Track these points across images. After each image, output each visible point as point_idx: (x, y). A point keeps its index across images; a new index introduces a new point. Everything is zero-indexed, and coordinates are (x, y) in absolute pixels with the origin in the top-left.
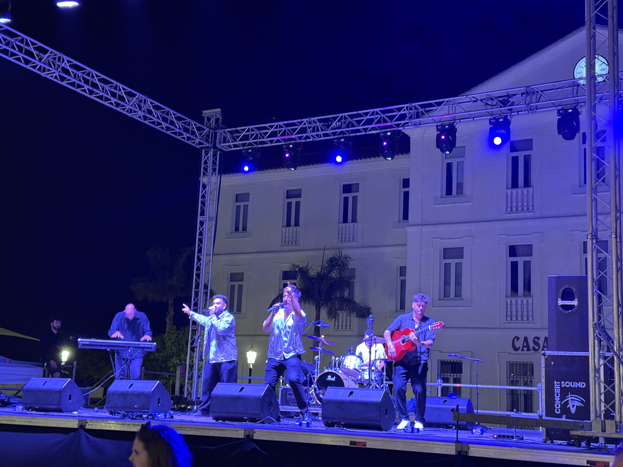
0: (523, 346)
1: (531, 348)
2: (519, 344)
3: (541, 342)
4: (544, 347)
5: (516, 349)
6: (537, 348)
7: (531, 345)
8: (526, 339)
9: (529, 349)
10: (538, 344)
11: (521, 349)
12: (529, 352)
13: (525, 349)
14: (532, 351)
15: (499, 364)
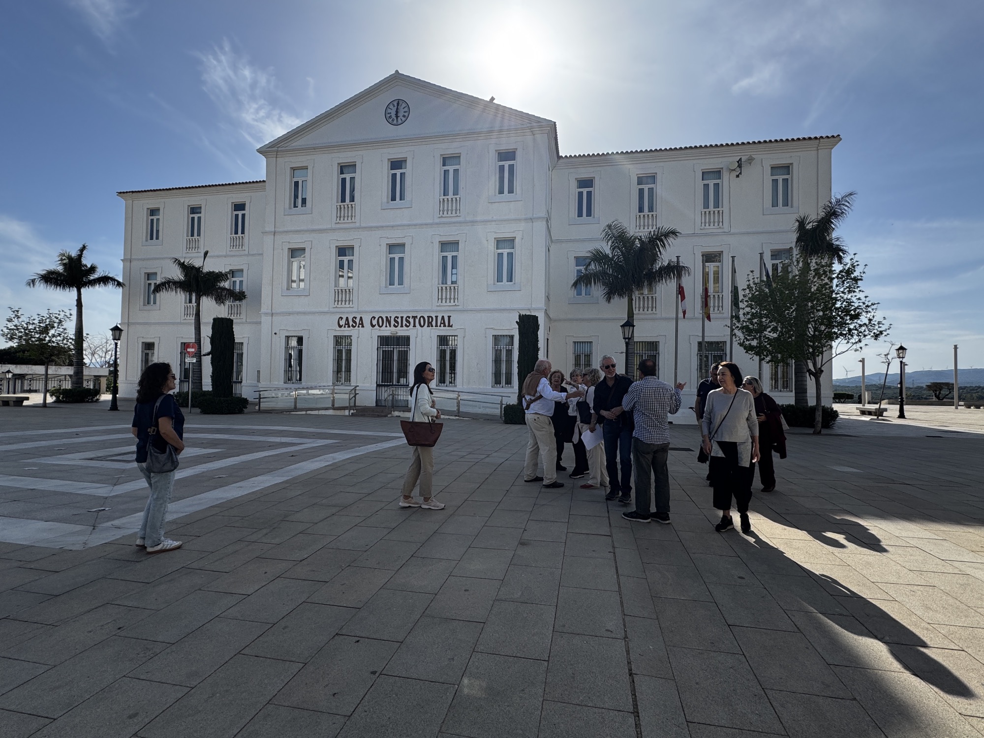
0: (345, 324)
1: (351, 325)
2: (342, 322)
3: (357, 321)
4: (359, 324)
5: (340, 326)
6: (354, 325)
7: (351, 323)
8: (347, 319)
9: (349, 327)
10: (355, 323)
11: (344, 326)
12: (349, 329)
13: (347, 326)
14: (351, 328)
15: (328, 338)
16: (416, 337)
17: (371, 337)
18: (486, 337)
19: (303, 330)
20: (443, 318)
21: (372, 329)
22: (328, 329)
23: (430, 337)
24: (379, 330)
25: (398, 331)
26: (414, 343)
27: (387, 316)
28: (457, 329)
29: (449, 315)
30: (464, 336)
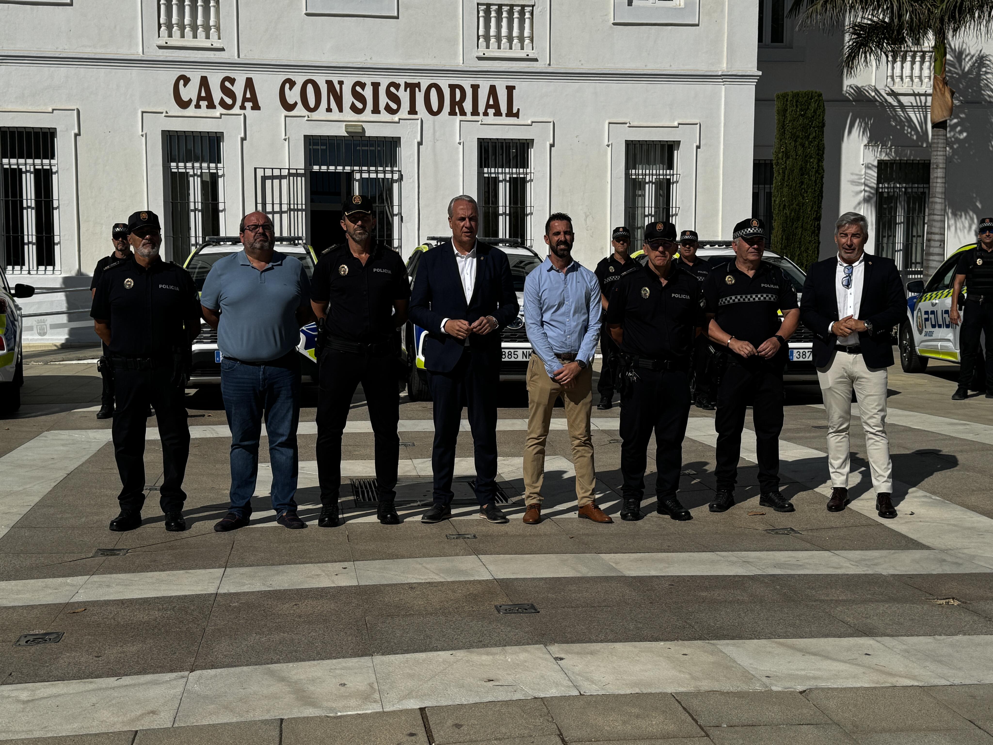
0: (200, 98)
1: (216, 102)
2: (190, 92)
3: (239, 89)
4: (245, 100)
5: (182, 104)
6: (229, 101)
7: (217, 95)
8: (204, 82)
9: (211, 106)
10: (231, 94)
12: (212, 112)
13: (204, 104)
14: (220, 110)
15: (144, 138)
16: (420, 144)
17: (285, 140)
18: (608, 146)
19: (53, 110)
20: (493, 90)
21: (286, 117)
22: (143, 112)
23: (460, 143)
24: (306, 118)
25: (364, 125)
26: (414, 160)
27: (329, 78)
28: (532, 122)
29: (511, 84)
30: (551, 142)
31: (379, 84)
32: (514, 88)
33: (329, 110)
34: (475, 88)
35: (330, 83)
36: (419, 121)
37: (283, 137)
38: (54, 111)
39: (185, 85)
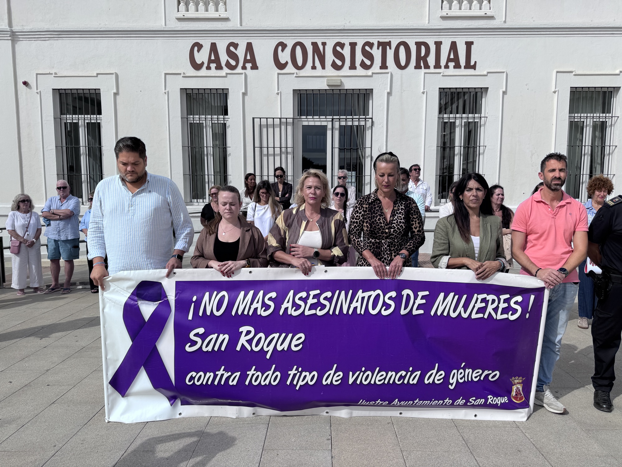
0: (210, 61)
1: (223, 63)
2: (202, 57)
3: (241, 52)
5: (197, 67)
7: (224, 58)
8: (214, 48)
10: (235, 57)
12: (219, 73)
13: (213, 66)
15: (167, 95)
16: (389, 94)
17: (278, 94)
18: (555, 92)
19: (98, 74)
20: (454, 46)
21: (279, 74)
22: (166, 74)
23: (423, 93)
24: (295, 75)
25: (343, 79)
26: (384, 108)
27: (314, 41)
28: (488, 73)
29: (469, 40)
30: (504, 89)
31: (355, 44)
32: (472, 43)
33: (314, 67)
34: (438, 44)
35: (315, 45)
36: (389, 74)
37: (276, 92)
38: (99, 76)
39: (198, 51)
